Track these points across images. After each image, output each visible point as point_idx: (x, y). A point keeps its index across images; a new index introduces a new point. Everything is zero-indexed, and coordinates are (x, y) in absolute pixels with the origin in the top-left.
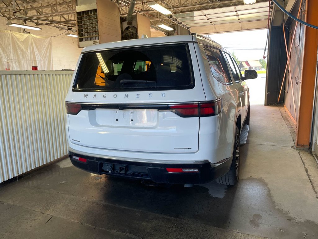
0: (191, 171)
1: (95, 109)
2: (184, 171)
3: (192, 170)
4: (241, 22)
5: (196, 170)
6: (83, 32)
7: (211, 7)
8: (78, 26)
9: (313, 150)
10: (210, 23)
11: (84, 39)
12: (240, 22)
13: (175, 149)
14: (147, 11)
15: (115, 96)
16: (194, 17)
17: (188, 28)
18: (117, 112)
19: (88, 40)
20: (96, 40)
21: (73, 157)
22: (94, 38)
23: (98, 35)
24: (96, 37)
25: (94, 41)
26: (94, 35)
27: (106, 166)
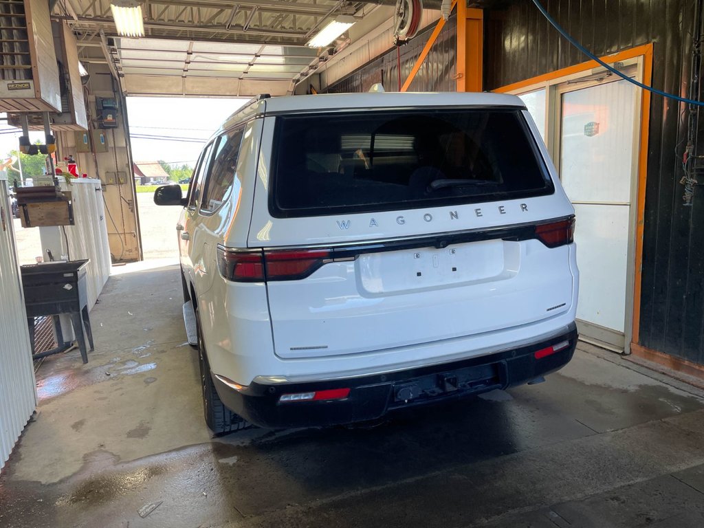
0: (560, 347)
1: (359, 257)
2: (555, 350)
4: (242, 79)
5: (566, 344)
10: (178, 72)
12: (240, 79)
15: (428, 218)
17: (119, 75)
18: (417, 256)
20: (15, 78)
21: (283, 399)
22: (9, 74)
23: (29, 67)
24: (14, 71)
25: (11, 82)
26: (9, 64)
27: (406, 387)
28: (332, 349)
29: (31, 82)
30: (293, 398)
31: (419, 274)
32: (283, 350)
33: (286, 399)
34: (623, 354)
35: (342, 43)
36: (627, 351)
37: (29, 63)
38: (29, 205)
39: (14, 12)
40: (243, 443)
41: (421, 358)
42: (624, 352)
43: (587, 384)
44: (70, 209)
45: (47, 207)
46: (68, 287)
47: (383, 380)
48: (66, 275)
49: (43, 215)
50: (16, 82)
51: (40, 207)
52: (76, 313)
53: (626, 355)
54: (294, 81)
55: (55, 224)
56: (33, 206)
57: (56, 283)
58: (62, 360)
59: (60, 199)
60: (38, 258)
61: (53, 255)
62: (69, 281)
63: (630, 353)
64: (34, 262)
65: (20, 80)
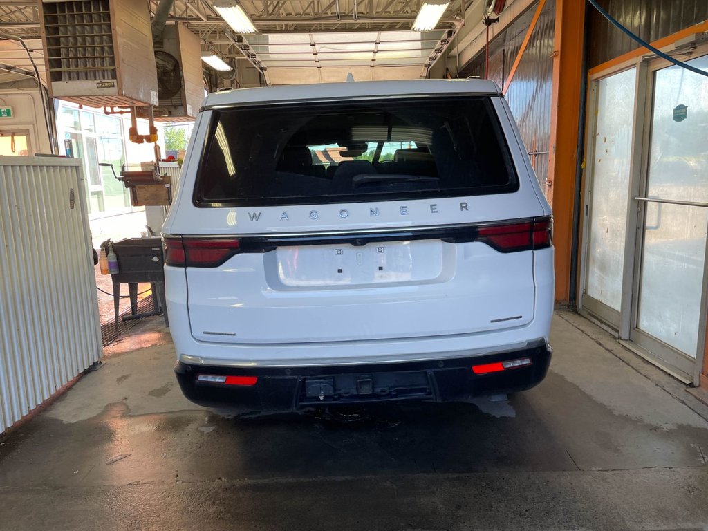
0: (517, 365)
1: (275, 249)
2: (505, 367)
3: (518, 363)
4: (373, 66)
5: (527, 361)
6: (63, 56)
7: (312, 29)
8: (47, 38)
9: (580, 306)
10: (313, 63)
11: (65, 76)
12: (371, 66)
13: (492, 321)
14: (184, 19)
15: (345, 214)
16: (270, 47)
17: (262, 69)
18: (338, 253)
19: (87, 79)
20: (104, 78)
21: (202, 378)
22: (99, 74)
23: (113, 67)
24: (103, 72)
25: (99, 81)
26: (100, 66)
27: (317, 384)
28: (240, 337)
29: (115, 81)
30: (210, 379)
31: (340, 271)
32: (198, 333)
33: (204, 379)
34: (691, 385)
35: (459, 25)
36: (696, 383)
37: (114, 65)
38: (137, 186)
39: (104, 21)
40: (229, 416)
41: (331, 357)
42: (692, 383)
43: (616, 413)
44: (169, 191)
45: (150, 190)
46: (155, 259)
47: (288, 373)
48: (153, 249)
49: (148, 195)
50: (104, 81)
51: (147, 189)
52: (162, 282)
53: (694, 387)
54: (426, 66)
55: (157, 204)
56: (140, 188)
57: (146, 255)
58: (154, 321)
59: (158, 182)
60: (143, 233)
61: (153, 231)
62: (156, 254)
63: (700, 386)
64: (140, 236)
65: (108, 79)
